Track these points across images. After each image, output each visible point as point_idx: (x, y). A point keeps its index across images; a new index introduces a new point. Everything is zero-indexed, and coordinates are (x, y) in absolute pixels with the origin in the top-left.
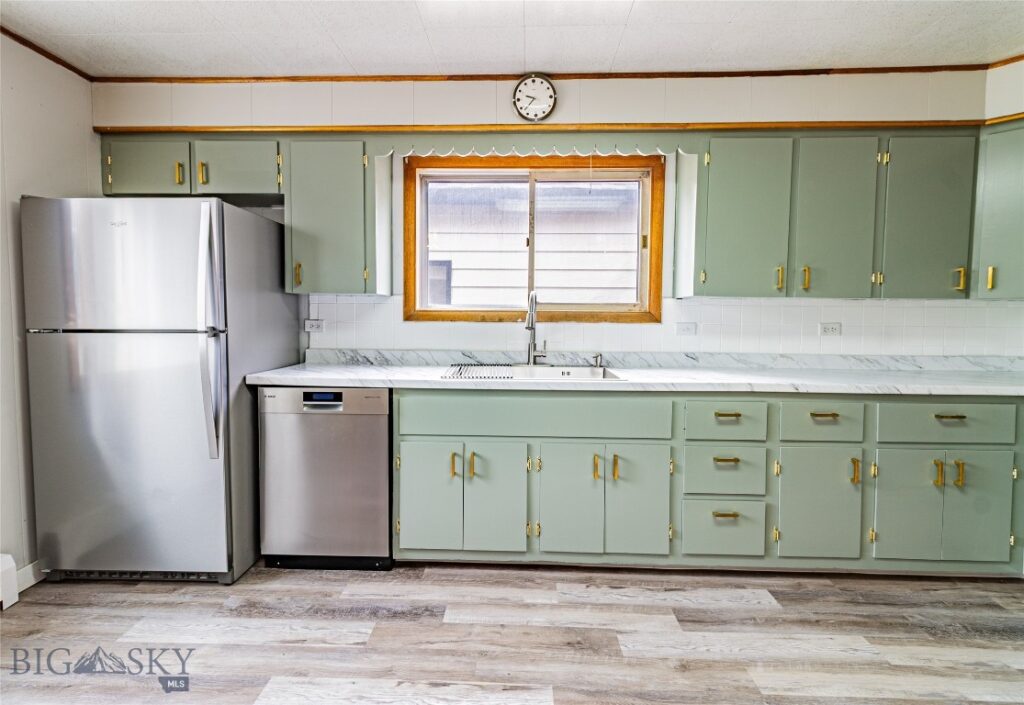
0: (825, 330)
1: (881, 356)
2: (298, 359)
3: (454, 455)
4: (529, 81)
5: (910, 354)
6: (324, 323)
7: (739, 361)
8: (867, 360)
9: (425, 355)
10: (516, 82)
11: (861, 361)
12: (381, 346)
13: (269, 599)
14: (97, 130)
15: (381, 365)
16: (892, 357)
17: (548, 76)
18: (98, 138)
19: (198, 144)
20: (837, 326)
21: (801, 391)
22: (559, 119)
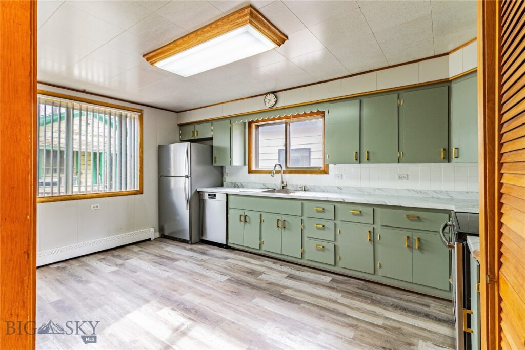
0: (400, 178)
1: (428, 190)
2: (222, 185)
3: (241, 215)
4: (268, 95)
5: (446, 190)
6: (229, 175)
7: (359, 191)
8: (421, 192)
9: (253, 185)
10: (265, 96)
11: (418, 193)
12: (242, 182)
13: (195, 249)
14: (178, 125)
15: (241, 187)
16: (435, 191)
17: (274, 93)
18: (179, 127)
19: (197, 126)
20: (406, 176)
21: (345, 201)
22: (279, 105)
